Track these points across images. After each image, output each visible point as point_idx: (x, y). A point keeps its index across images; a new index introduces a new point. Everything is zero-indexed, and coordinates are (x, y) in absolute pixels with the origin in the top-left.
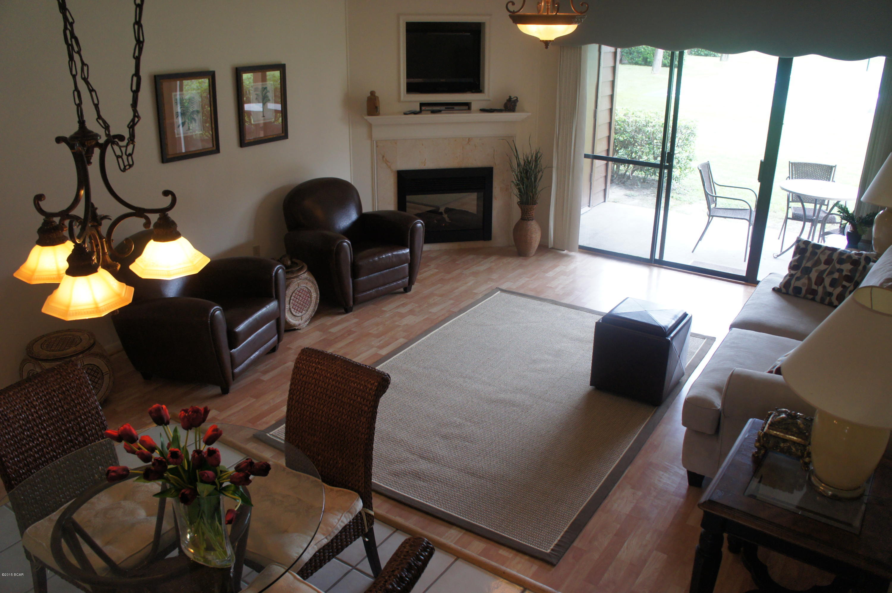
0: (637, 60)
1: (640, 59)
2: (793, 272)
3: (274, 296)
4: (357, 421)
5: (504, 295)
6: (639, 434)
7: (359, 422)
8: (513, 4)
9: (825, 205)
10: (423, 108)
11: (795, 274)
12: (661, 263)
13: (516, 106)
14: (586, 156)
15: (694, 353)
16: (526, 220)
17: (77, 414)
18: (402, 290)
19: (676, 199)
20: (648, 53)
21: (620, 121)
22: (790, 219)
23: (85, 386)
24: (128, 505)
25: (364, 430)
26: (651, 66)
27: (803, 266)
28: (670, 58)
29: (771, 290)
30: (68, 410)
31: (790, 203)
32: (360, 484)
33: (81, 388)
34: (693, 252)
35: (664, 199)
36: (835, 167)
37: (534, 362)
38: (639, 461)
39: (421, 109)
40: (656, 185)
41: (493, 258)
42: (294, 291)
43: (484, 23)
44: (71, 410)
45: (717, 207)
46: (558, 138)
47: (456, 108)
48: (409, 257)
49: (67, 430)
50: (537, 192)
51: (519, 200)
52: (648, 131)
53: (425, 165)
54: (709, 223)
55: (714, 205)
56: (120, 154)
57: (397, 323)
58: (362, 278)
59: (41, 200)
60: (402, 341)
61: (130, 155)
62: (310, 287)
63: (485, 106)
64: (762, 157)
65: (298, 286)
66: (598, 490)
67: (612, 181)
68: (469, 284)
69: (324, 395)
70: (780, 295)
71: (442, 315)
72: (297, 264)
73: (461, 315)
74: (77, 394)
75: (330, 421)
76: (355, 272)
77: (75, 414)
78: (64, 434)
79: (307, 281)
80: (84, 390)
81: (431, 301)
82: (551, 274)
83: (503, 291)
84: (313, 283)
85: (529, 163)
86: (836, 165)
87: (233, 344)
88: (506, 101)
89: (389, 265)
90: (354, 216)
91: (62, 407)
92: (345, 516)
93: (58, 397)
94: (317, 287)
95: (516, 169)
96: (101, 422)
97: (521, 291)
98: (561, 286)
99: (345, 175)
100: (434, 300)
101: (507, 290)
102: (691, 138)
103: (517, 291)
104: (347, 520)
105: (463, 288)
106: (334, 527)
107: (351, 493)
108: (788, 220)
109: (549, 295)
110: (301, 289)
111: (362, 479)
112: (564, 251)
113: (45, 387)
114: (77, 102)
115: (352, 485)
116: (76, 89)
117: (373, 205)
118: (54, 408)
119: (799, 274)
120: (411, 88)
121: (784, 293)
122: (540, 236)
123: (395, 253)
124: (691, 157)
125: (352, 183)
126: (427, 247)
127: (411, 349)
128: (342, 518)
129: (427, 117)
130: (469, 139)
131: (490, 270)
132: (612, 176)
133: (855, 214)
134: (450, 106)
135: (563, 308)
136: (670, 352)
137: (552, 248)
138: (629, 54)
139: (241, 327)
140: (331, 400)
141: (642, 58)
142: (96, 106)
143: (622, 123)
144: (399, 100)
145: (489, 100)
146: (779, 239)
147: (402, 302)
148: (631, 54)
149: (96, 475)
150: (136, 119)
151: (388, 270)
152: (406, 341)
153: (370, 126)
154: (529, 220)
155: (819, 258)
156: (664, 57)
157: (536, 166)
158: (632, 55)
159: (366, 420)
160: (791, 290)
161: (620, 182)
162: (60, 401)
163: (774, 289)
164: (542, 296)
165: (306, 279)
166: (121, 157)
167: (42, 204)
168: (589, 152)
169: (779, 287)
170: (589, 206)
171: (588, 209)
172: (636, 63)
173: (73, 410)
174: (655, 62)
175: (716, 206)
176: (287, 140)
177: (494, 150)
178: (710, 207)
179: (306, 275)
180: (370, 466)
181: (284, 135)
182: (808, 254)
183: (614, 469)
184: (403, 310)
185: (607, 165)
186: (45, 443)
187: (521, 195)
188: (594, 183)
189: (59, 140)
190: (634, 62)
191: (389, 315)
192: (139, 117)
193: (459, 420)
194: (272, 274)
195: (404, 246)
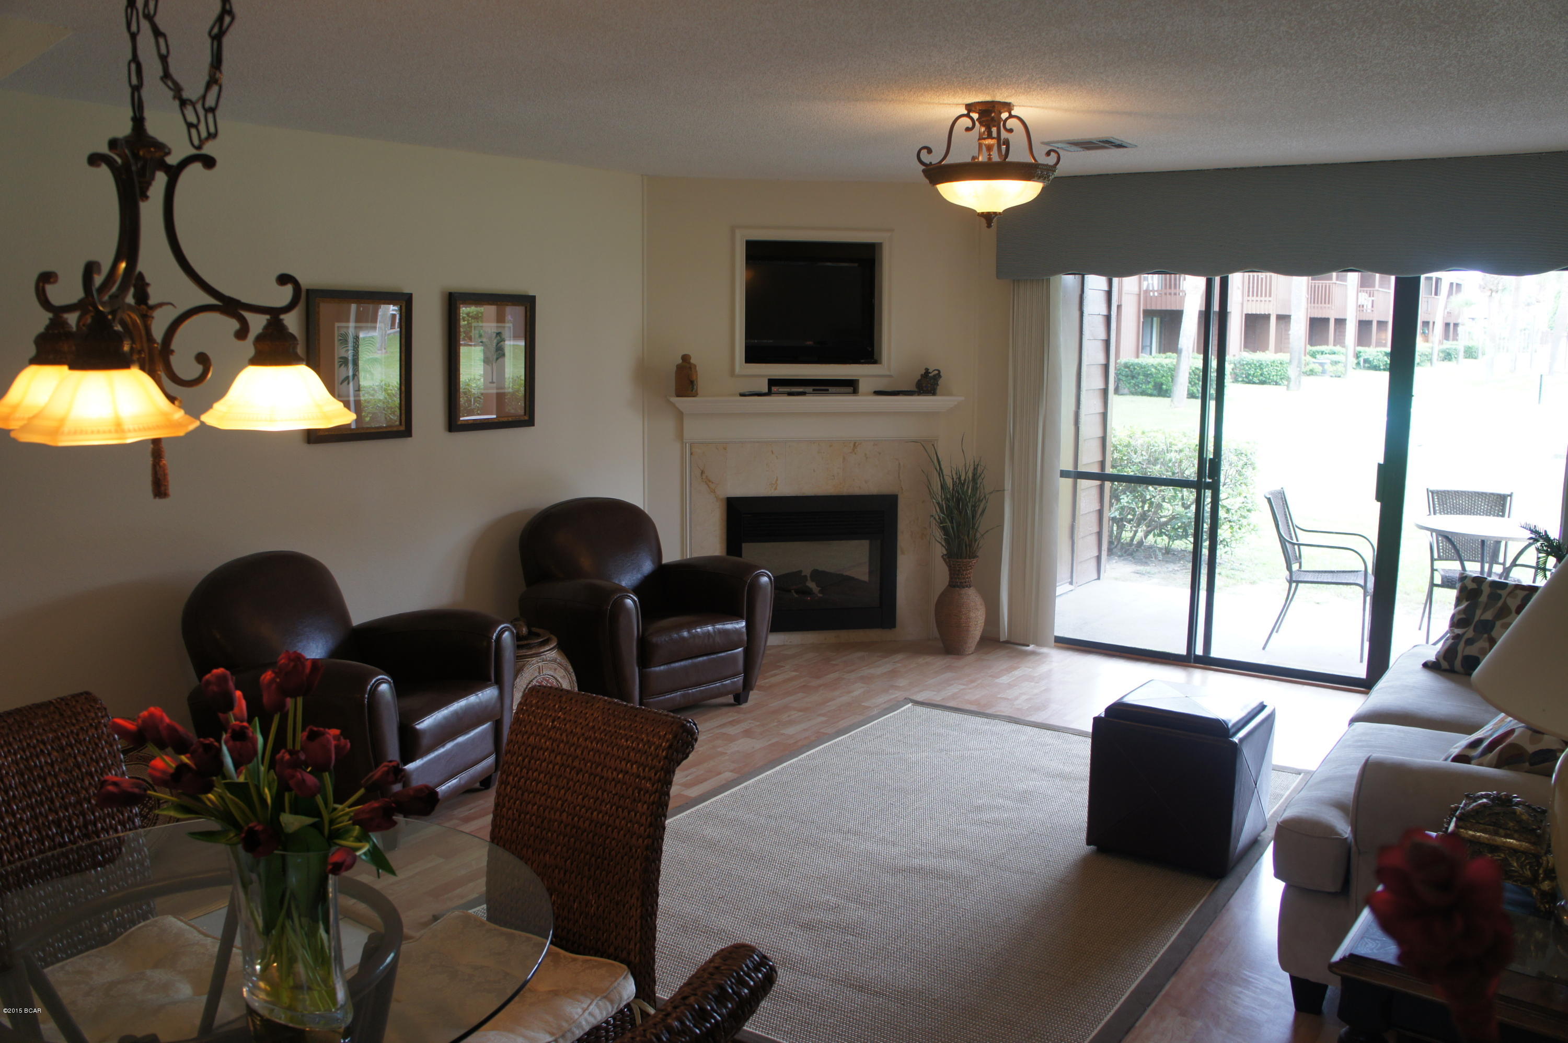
0: (1144, 387)
1: (1150, 386)
2: (1458, 631)
3: (493, 678)
4: (629, 813)
5: (920, 710)
6: (1187, 924)
7: (633, 814)
8: (930, 151)
9: (1500, 564)
10: (774, 389)
11: (1464, 634)
12: (1207, 662)
13: (937, 384)
14: (1064, 474)
15: (1282, 796)
16: (958, 587)
17: (83, 794)
18: (730, 699)
19: (1227, 577)
20: (1163, 376)
21: (1120, 445)
22: (1437, 585)
23: (106, 742)
24: (159, 975)
25: (642, 828)
26: (1169, 397)
27: (1476, 618)
28: (1201, 383)
29: (1421, 666)
30: (66, 784)
31: (1436, 563)
32: (632, 946)
33: (96, 745)
34: (1264, 648)
35: (1206, 576)
36: (1511, 495)
37: (979, 809)
38: (1190, 969)
39: (770, 389)
40: (1190, 557)
41: (899, 657)
42: (532, 681)
43: (880, 245)
44: (71, 785)
45: (1303, 569)
46: (1014, 443)
47: (831, 389)
48: (745, 638)
49: (58, 823)
50: (978, 535)
51: (945, 552)
52: (1170, 461)
53: (776, 489)
54: (1289, 599)
55: (1297, 565)
56: (194, 121)
57: (719, 750)
58: (657, 669)
59: (49, 282)
60: (728, 775)
61: (212, 110)
62: (561, 677)
63: (881, 385)
64: (1378, 456)
65: (539, 673)
66: (1112, 1017)
67: (1110, 552)
68: (856, 693)
69: (568, 770)
70: (1438, 673)
71: (805, 738)
72: (538, 635)
73: (840, 738)
74: (88, 756)
75: (576, 819)
76: (646, 655)
77: (78, 793)
78: (51, 830)
79: (556, 666)
80: (103, 749)
81: (784, 717)
82: (1005, 679)
83: (916, 703)
84: (566, 669)
85: (963, 485)
86: (1512, 493)
87: (409, 754)
88: (920, 378)
89: (710, 648)
90: (647, 567)
91: (56, 776)
92: (597, 1005)
93: (49, 754)
94: (574, 678)
95: (940, 493)
96: (129, 817)
97: (952, 704)
98: (1024, 697)
99: (633, 495)
100: (789, 716)
101: (926, 702)
102: (1248, 472)
103: (943, 704)
104: (601, 1013)
105: (845, 699)
106: (574, 1022)
107: (612, 964)
108: (1435, 589)
109: (1004, 709)
110: (543, 678)
111: (636, 933)
112: (1028, 646)
113: (26, 733)
114: (134, 81)
115: (616, 950)
116: (135, 59)
117: (683, 551)
118: (39, 776)
119: (1470, 633)
120: (754, 355)
121: (1445, 671)
122: (984, 616)
123: (719, 626)
124: (1249, 506)
125: (646, 512)
126: (775, 640)
127: (746, 788)
128: (591, 1007)
129: (780, 402)
130: (855, 443)
131: (893, 674)
132: (1110, 543)
133: (1561, 541)
134: (821, 386)
135: (1029, 728)
136: (1238, 766)
137: (1007, 642)
138: (1130, 378)
139: (426, 723)
140: (580, 776)
141: (1153, 383)
142: (164, 59)
143: (1125, 449)
144: (732, 373)
145: (890, 376)
146: (1420, 629)
147: (731, 719)
148: (1133, 377)
149: (105, 926)
150: (227, 19)
151: (705, 658)
152: (735, 776)
153: (680, 416)
154: (964, 588)
155: (1505, 603)
156: (1190, 383)
157: (975, 489)
158: (1135, 379)
159: (648, 809)
160: (1458, 663)
161: (1125, 552)
162: (52, 765)
163: (1425, 665)
164: (989, 711)
165: (554, 661)
166: (196, 126)
167: (50, 289)
168: (1069, 467)
169: (1434, 660)
170: (1071, 583)
171: (1068, 587)
172: (1144, 393)
173: (75, 784)
174: (1175, 389)
175: (1300, 567)
176: (532, 428)
177: (899, 464)
178: (1291, 567)
179: (554, 654)
180: (653, 907)
181: (527, 419)
182: (1483, 598)
183: (1142, 980)
184: (731, 730)
185: (1101, 489)
186: (8, 842)
187: (948, 541)
188: (1079, 544)
189: (95, 160)
190: (1139, 390)
191: (705, 737)
192: (230, 13)
193: (833, 900)
194: (492, 638)
195: (735, 615)
